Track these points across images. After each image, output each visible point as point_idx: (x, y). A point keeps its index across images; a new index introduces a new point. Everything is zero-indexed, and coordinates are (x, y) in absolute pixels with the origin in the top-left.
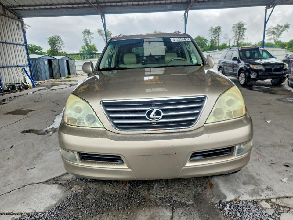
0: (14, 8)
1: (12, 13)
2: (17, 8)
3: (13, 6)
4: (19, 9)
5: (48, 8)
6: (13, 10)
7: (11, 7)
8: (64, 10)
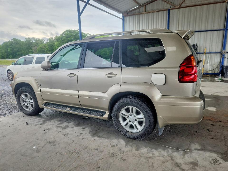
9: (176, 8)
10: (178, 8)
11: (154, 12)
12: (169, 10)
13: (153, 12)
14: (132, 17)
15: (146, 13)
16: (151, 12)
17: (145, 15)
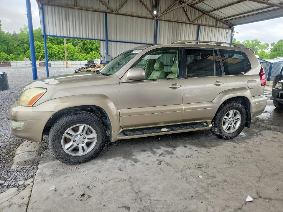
0: (225, 19)
1: (224, 23)
2: (228, 19)
3: (225, 18)
4: (229, 20)
5: (251, 15)
6: (225, 21)
7: (223, 19)
8: (266, 13)
9: (113, 12)
10: (116, 14)
11: (89, 10)
12: (106, 13)
13: (87, 10)
14: (56, 8)
15: (78, 9)
16: (85, 10)
17: (77, 11)
